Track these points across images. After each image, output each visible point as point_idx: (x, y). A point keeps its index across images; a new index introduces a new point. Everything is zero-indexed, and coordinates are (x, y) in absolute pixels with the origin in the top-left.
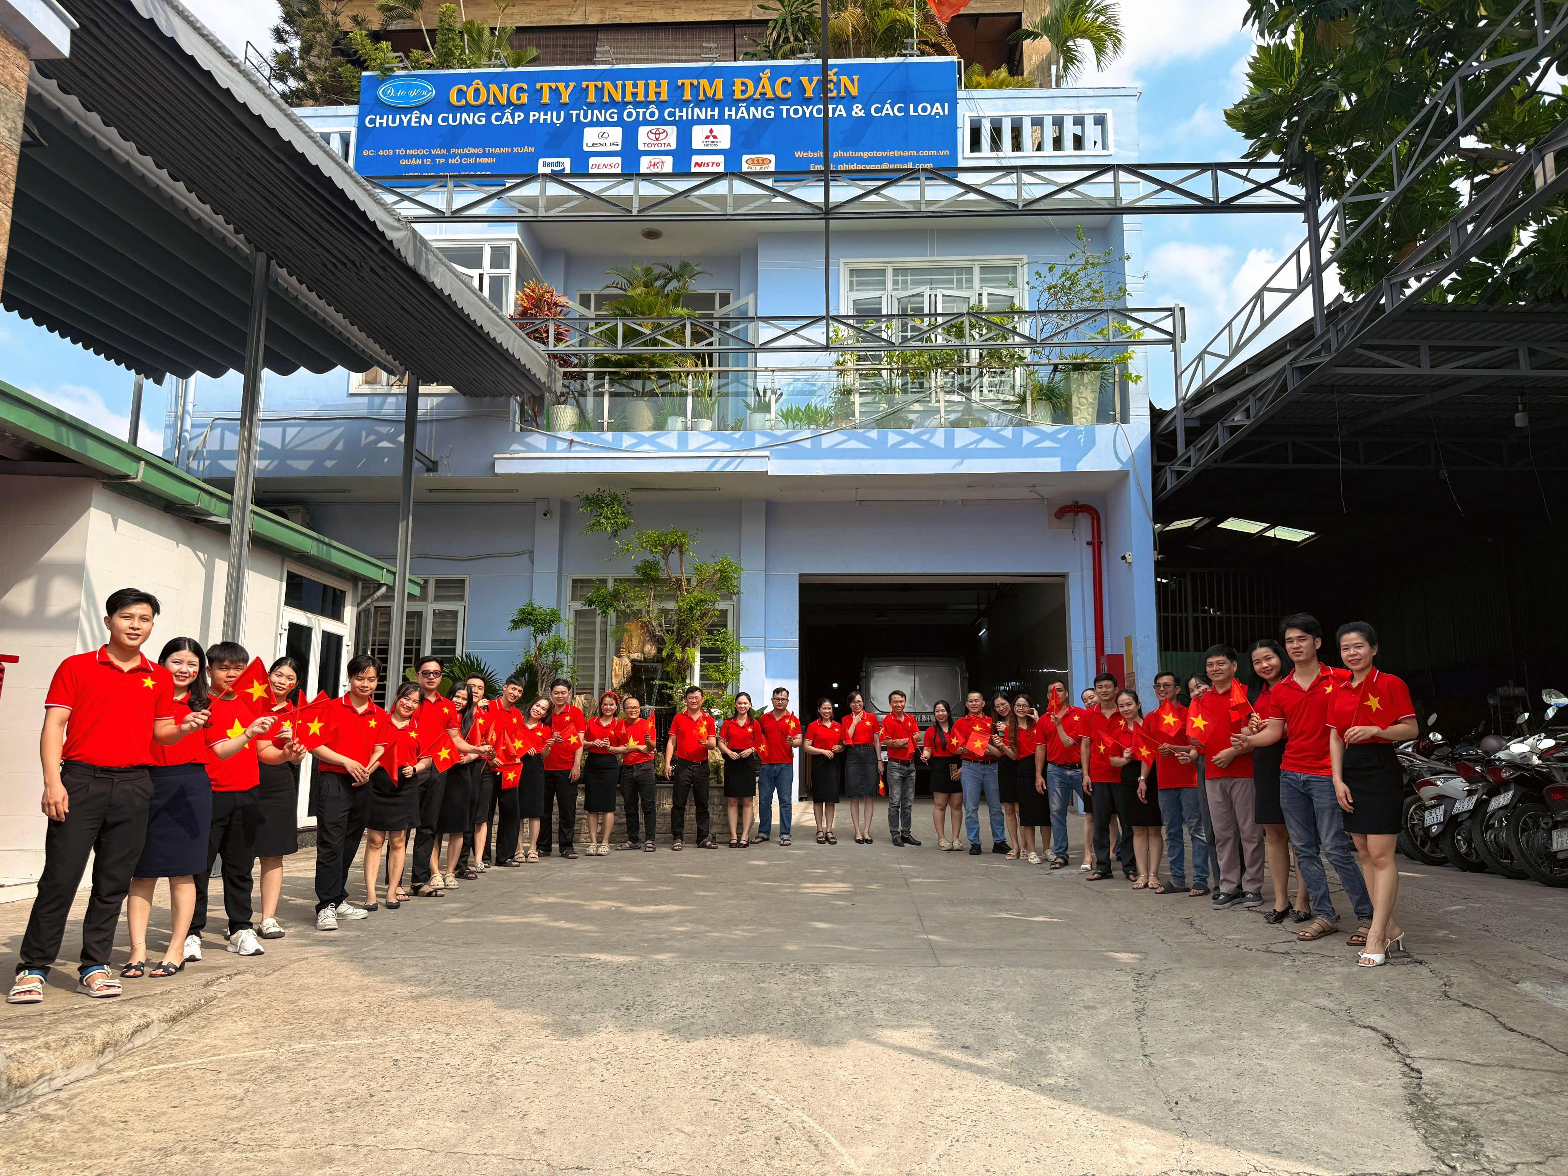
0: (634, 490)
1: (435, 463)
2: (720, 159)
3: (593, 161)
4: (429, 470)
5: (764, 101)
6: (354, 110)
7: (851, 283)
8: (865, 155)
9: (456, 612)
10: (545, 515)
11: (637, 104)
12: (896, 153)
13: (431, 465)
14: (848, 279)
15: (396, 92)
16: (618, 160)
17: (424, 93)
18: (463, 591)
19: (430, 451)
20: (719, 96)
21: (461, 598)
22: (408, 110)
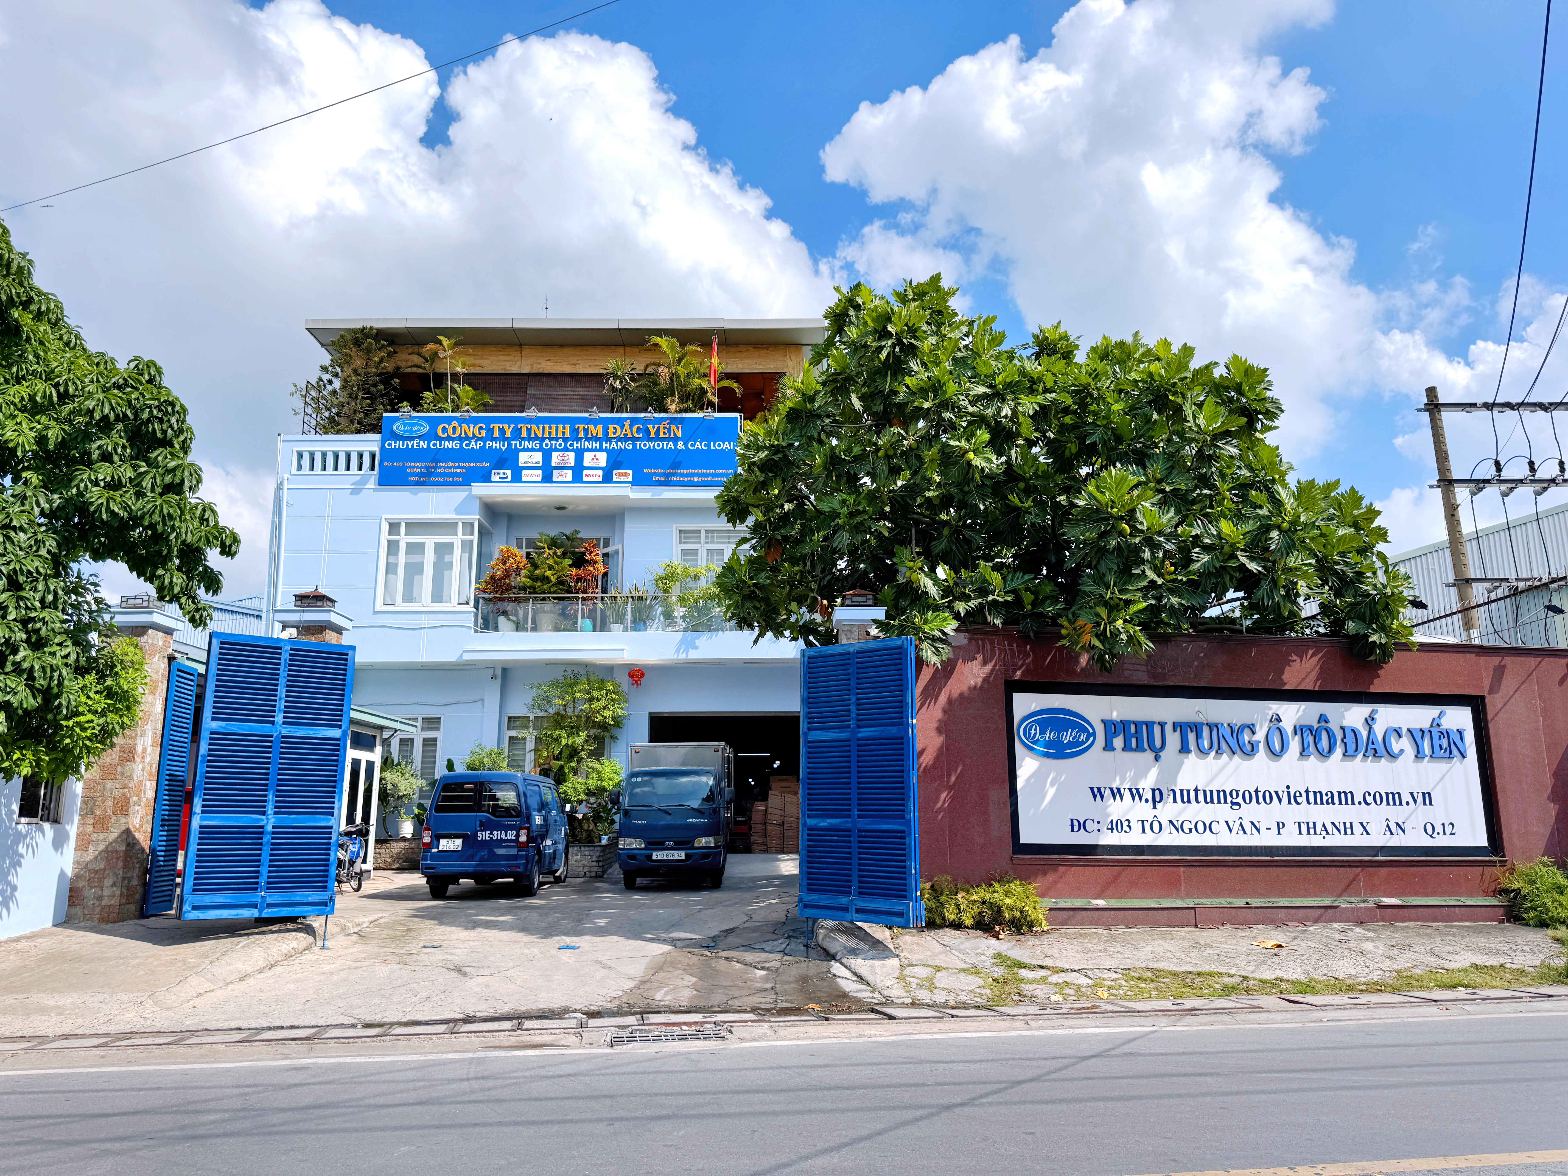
2: (600, 472)
3: (524, 472)
5: (625, 439)
7: (680, 538)
8: (685, 472)
9: (437, 738)
10: (492, 678)
11: (551, 439)
12: (702, 471)
14: (678, 536)
15: (404, 427)
16: (540, 472)
17: (422, 428)
18: (441, 725)
20: (600, 435)
21: (439, 729)
22: (412, 439)
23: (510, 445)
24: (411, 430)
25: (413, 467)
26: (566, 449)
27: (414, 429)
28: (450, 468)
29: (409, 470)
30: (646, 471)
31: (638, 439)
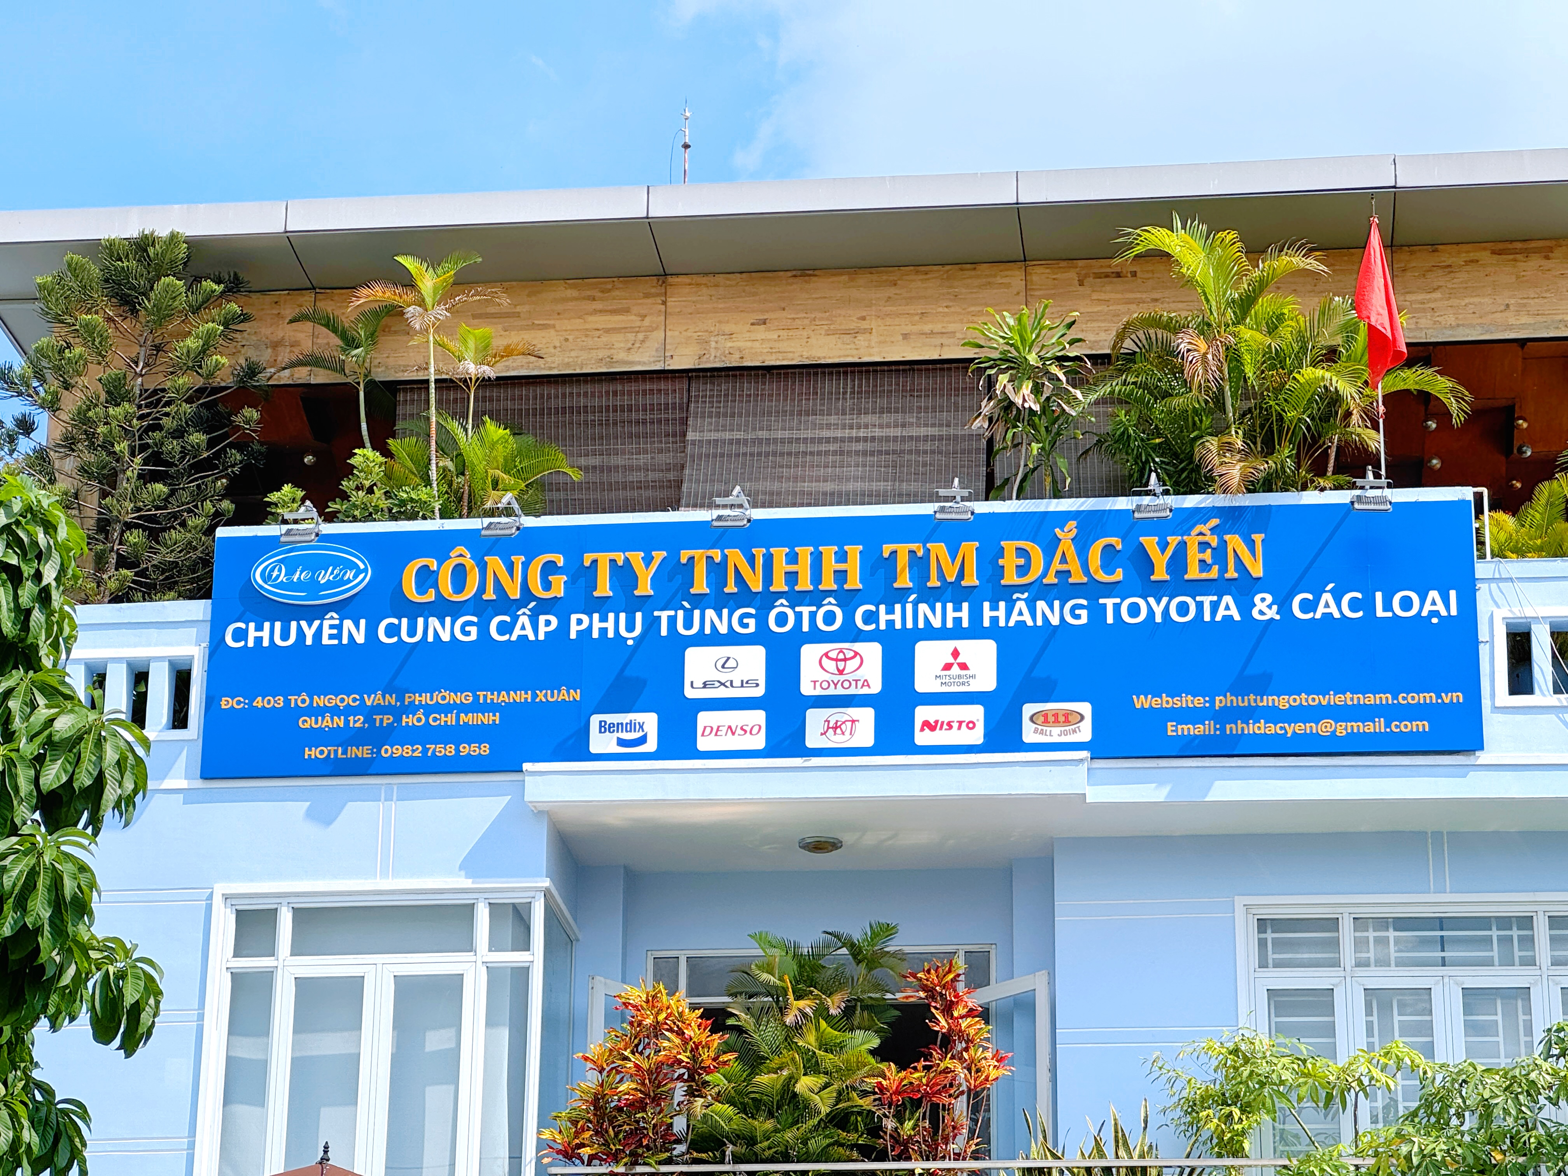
2: (976, 713)
3: (704, 718)
5: (1063, 590)
6: (199, 609)
8: (1283, 702)
11: (796, 598)
12: (1349, 699)
15: (290, 573)
16: (758, 717)
17: (350, 575)
20: (971, 580)
22: (315, 613)
23: (652, 624)
24: (314, 581)
25: (319, 712)
26: (849, 633)
27: (324, 578)
28: (446, 709)
29: (307, 723)
30: (1141, 702)
31: (1109, 589)
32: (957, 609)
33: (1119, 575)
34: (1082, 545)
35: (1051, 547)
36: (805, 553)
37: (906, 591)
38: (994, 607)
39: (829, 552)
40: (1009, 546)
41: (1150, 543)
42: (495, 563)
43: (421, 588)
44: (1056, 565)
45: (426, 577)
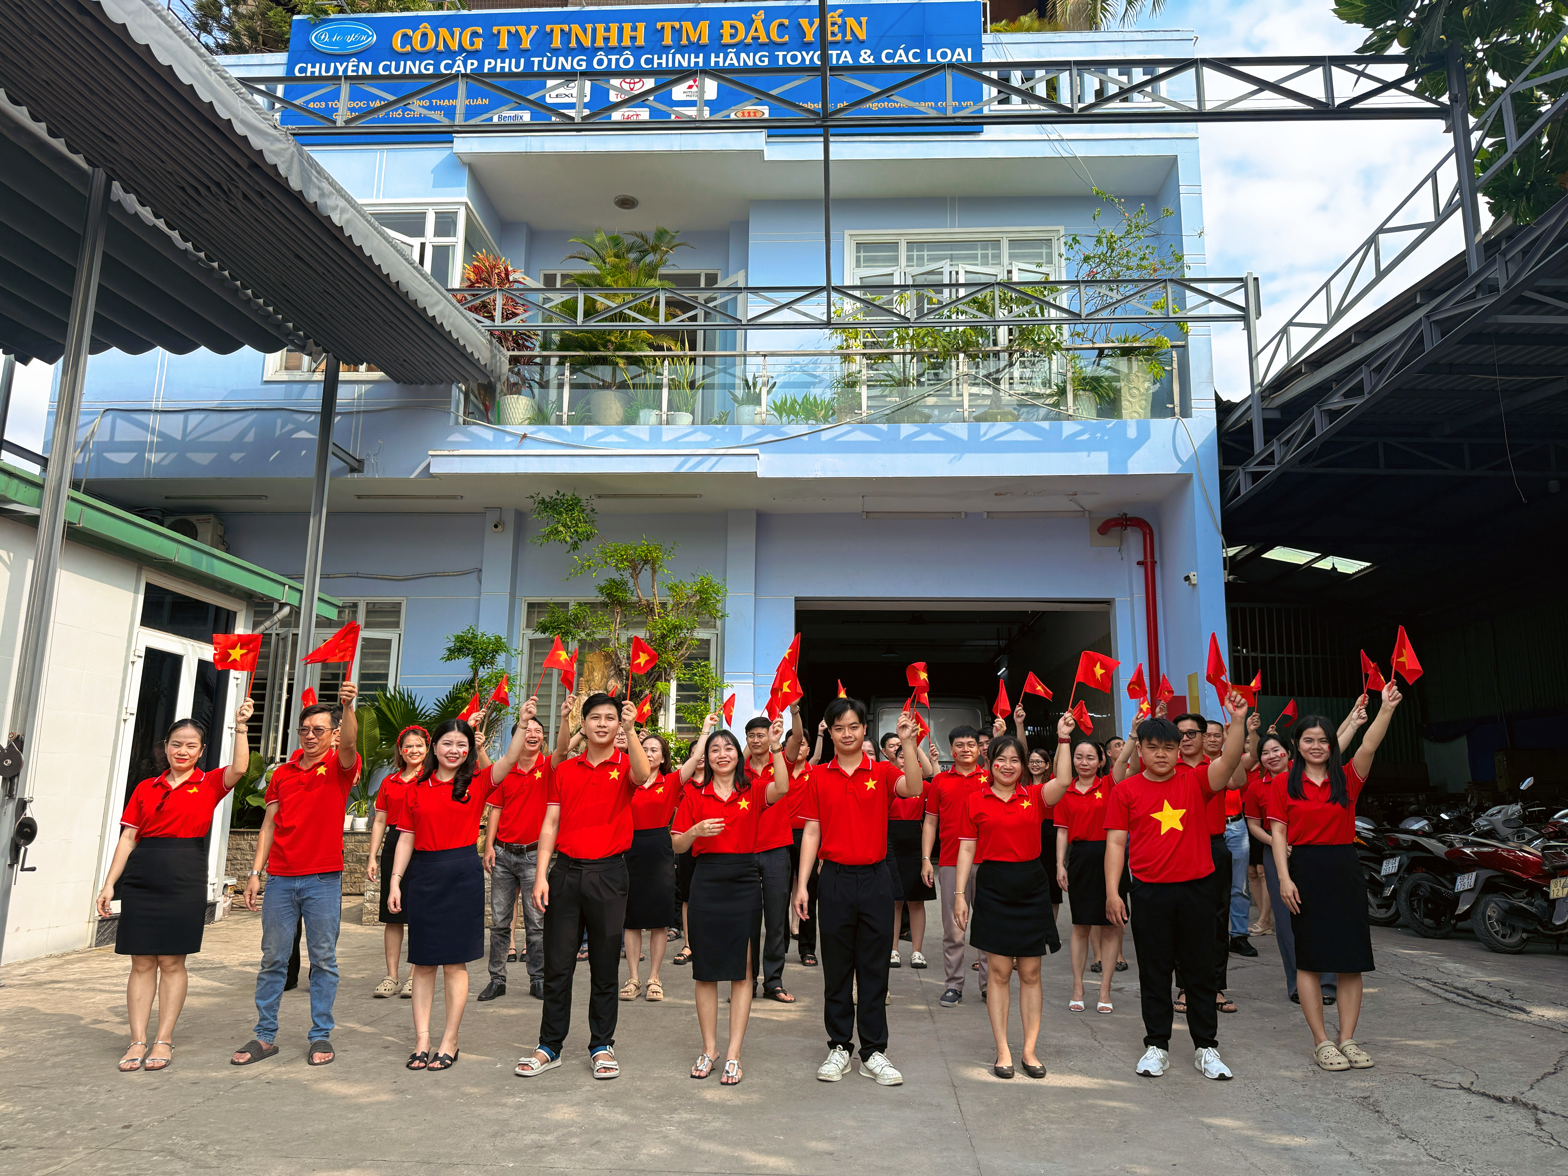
0: (599, 497)
1: (361, 462)
2: (705, 111)
4: (353, 470)
6: (282, 57)
7: (858, 259)
9: (389, 642)
10: (496, 526)
11: (609, 51)
13: (355, 465)
14: (854, 254)
15: (331, 37)
17: (364, 38)
18: (399, 617)
19: (355, 449)
20: (705, 40)
21: (396, 625)
22: (343, 58)
23: (529, 64)
24: (344, 41)
27: (350, 39)
32: (697, 57)
33: (786, 38)
34: (766, 23)
35: (749, 23)
36: (614, 27)
37: (668, 47)
38: (717, 56)
39: (627, 26)
40: (727, 24)
41: (804, 22)
42: (443, 32)
43: (403, 46)
44: (752, 33)
45: (406, 38)
